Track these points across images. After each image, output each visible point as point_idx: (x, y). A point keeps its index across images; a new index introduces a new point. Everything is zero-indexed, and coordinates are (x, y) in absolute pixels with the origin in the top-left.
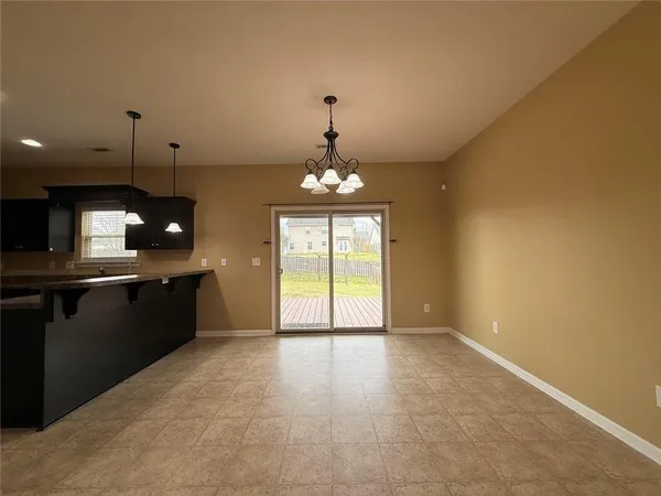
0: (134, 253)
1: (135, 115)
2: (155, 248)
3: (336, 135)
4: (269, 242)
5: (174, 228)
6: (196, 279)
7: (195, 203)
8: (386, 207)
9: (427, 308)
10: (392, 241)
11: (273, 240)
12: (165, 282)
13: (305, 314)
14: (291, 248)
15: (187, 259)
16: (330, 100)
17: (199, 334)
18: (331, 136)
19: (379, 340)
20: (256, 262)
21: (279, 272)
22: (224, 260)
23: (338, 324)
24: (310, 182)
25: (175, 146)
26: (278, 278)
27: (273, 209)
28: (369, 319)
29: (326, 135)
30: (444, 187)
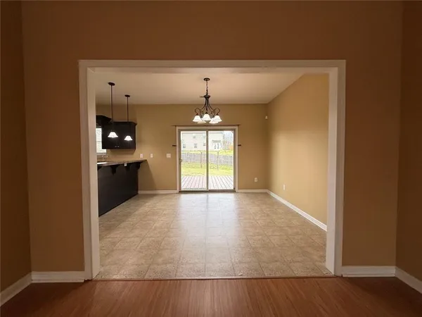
0: (105, 151)
1: (112, 84)
2: (117, 148)
3: (209, 97)
4: (175, 145)
5: (128, 138)
6: (138, 164)
7: (136, 124)
8: (236, 128)
9: (256, 180)
10: (239, 145)
11: (177, 144)
12: (125, 165)
13: (194, 184)
14: (184, 147)
15: (132, 154)
16: (207, 79)
17: (139, 192)
18: (207, 97)
19: (231, 196)
20: (169, 156)
21: (180, 161)
22: (152, 155)
23: (211, 188)
24: (197, 119)
25: (128, 96)
26: (180, 164)
27: (178, 128)
28: (227, 186)
29: (205, 97)
30: (266, 117)
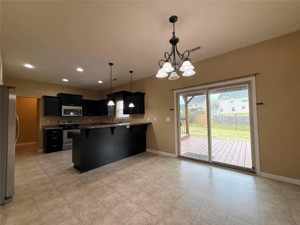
0: (128, 116)
1: (111, 64)
4: (173, 109)
5: (131, 105)
7: (145, 94)
8: (253, 79)
10: (259, 103)
11: (175, 108)
12: (128, 127)
14: (222, 111)
18: (173, 41)
20: (168, 119)
22: (155, 118)
25: (131, 72)
27: (175, 92)
